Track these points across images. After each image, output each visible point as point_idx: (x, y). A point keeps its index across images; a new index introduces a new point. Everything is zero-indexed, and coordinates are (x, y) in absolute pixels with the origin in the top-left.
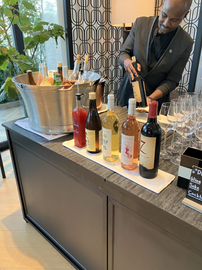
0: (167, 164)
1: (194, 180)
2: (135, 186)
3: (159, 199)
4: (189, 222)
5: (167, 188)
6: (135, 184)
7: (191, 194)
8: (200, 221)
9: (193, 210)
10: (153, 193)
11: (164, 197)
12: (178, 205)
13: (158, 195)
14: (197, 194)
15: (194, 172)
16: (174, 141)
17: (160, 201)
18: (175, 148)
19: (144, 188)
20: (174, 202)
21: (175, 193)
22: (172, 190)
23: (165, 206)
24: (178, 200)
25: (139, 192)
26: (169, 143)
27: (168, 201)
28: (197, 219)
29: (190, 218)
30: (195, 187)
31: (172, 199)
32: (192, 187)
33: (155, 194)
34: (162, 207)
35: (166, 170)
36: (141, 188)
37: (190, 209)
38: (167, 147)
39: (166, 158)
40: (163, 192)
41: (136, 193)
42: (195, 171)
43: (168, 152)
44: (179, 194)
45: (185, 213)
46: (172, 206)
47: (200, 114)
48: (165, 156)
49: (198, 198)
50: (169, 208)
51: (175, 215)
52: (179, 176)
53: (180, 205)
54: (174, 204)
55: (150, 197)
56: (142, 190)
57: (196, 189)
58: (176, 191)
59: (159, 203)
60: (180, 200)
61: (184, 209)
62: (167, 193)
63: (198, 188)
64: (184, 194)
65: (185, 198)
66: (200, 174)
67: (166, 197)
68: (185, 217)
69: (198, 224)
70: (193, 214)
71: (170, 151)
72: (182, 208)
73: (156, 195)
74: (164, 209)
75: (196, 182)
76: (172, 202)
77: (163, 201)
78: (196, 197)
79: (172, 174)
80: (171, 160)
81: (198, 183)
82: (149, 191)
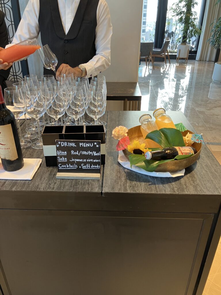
0: (29, 151)
1: (60, 153)
2: (5, 183)
3: (34, 184)
4: (67, 190)
5: (38, 171)
6: (3, 180)
7: (61, 167)
8: (75, 185)
9: (67, 180)
10: (26, 181)
11: (38, 180)
12: (54, 181)
13: (32, 181)
14: (67, 164)
15: (58, 146)
16: (29, 129)
17: (35, 185)
18: (31, 135)
19: (15, 181)
20: (49, 181)
21: (47, 173)
22: (43, 172)
23: (42, 187)
24: (52, 177)
25: (11, 186)
26: (23, 132)
27: (43, 182)
28: (73, 185)
29: (68, 187)
30: (63, 159)
31: (46, 179)
32: (60, 160)
33: (28, 181)
34: (39, 189)
35: (31, 156)
36: (12, 182)
37: (65, 180)
38: (23, 136)
39: (26, 146)
40: (35, 177)
41: (9, 189)
42: (58, 144)
43: (26, 141)
44: (51, 172)
45: (62, 185)
46: (48, 184)
47: (46, 96)
48: (25, 145)
49: (68, 168)
50: (46, 187)
51: (54, 190)
52: (45, 156)
53: (55, 181)
54: (50, 182)
55: (25, 186)
56: (13, 183)
57: (64, 160)
58: (47, 171)
59: (35, 187)
60: (53, 177)
61: (59, 182)
62: (39, 176)
63: (66, 159)
64: (55, 170)
65: (58, 173)
66: (63, 145)
67: (40, 179)
68: (63, 188)
69: (75, 188)
70: (68, 183)
71: (28, 139)
72: (58, 182)
73: (30, 181)
74: (42, 190)
75: (62, 154)
76: (47, 181)
77: (39, 184)
78: (66, 168)
79: (38, 158)
80: (33, 146)
81: (65, 154)
82: (21, 181)
